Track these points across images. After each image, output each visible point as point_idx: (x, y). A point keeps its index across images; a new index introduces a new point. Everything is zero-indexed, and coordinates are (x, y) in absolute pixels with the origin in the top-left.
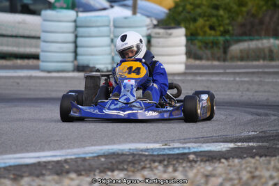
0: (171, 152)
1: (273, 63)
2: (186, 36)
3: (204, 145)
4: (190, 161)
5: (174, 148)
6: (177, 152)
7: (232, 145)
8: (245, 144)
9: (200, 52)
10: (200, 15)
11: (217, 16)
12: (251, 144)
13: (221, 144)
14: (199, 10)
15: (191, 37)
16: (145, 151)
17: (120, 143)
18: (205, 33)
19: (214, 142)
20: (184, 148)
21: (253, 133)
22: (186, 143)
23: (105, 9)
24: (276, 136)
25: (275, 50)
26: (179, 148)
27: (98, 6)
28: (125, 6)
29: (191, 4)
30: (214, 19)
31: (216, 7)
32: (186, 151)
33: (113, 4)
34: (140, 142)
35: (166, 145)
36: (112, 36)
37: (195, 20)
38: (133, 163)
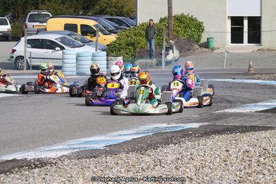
2: (123, 59)
23: (81, 46)
27: (77, 45)
35: (169, 124)
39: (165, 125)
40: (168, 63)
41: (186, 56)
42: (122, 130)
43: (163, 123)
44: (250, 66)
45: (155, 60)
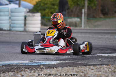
0: (33, 65)
1: (77, 28)
2: (41, 16)
3: (47, 62)
4: (41, 68)
5: (34, 63)
6: (36, 64)
7: (58, 62)
8: (64, 61)
9: (46, 23)
10: (47, 8)
11: (54, 8)
12: (66, 61)
13: (54, 61)
14: (46, 6)
15: (43, 17)
16: (23, 64)
17: (12, 60)
18: (49, 15)
19: (51, 60)
20: (39, 63)
21: (68, 57)
22: (39, 61)
24: (77, 58)
25: (77, 23)
26: (37, 63)
28: (16, 3)
29: (43, 3)
30: (52, 10)
31: (53, 5)
32: (40, 64)
33: (11, 3)
34: (20, 60)
35: (31, 61)
36: (10, 16)
37: (45, 10)
38: (17, 69)
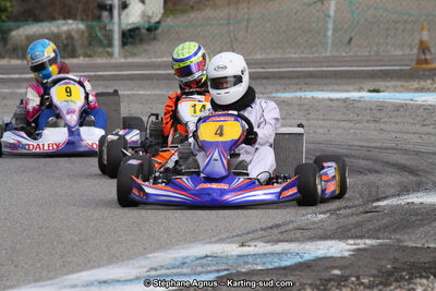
39: (233, 249)
40: (131, 36)
41: (183, 12)
42: (99, 266)
43: (221, 241)
44: (424, 48)
45: (82, 26)
